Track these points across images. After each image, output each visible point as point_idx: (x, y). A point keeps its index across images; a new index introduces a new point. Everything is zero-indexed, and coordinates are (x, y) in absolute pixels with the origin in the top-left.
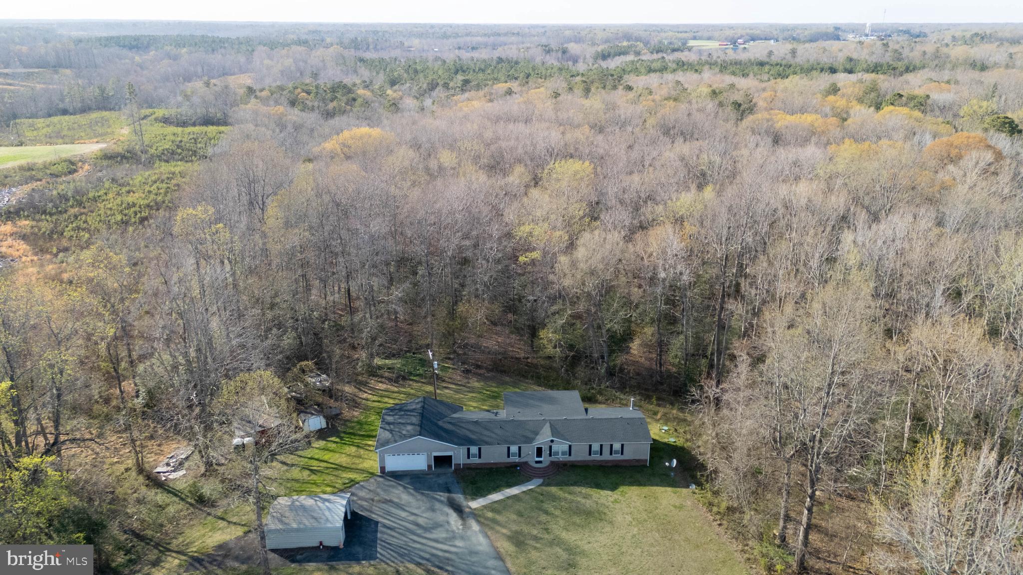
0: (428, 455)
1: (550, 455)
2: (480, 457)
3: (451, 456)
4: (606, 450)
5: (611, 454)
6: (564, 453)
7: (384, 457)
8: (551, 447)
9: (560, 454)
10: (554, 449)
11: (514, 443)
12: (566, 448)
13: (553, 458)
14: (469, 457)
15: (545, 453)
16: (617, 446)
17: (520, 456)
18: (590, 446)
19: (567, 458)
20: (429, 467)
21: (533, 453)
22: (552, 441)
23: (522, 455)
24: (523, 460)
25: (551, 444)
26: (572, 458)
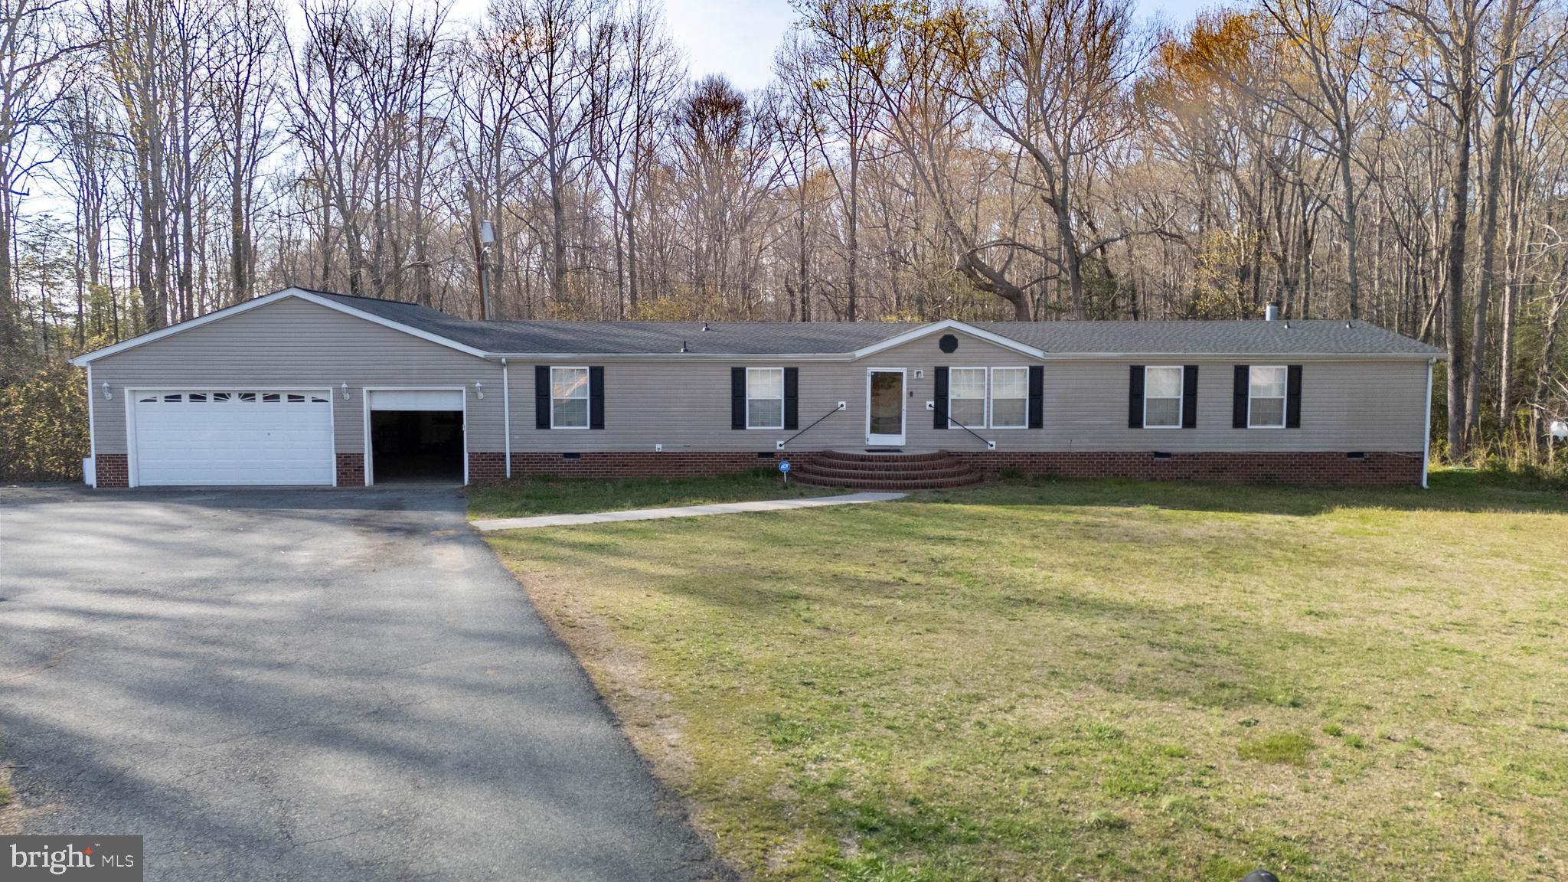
0: (338, 395)
1: (940, 419)
2: (598, 422)
3: (458, 416)
4: (1215, 396)
5: (1239, 421)
6: (1004, 411)
7: (119, 401)
8: (941, 376)
9: (989, 413)
10: (960, 389)
11: (762, 349)
12: (1017, 389)
13: (950, 440)
14: (543, 422)
15: (916, 402)
16: (1267, 382)
17: (791, 422)
18: (1137, 375)
19: (1019, 437)
20: (348, 465)
21: (856, 405)
22: (949, 343)
23: (804, 416)
24: (808, 442)
25: (943, 359)
26: (1047, 441)
